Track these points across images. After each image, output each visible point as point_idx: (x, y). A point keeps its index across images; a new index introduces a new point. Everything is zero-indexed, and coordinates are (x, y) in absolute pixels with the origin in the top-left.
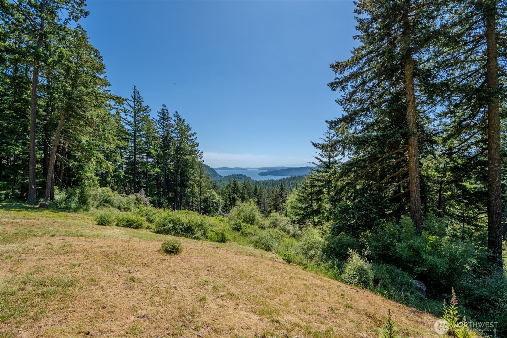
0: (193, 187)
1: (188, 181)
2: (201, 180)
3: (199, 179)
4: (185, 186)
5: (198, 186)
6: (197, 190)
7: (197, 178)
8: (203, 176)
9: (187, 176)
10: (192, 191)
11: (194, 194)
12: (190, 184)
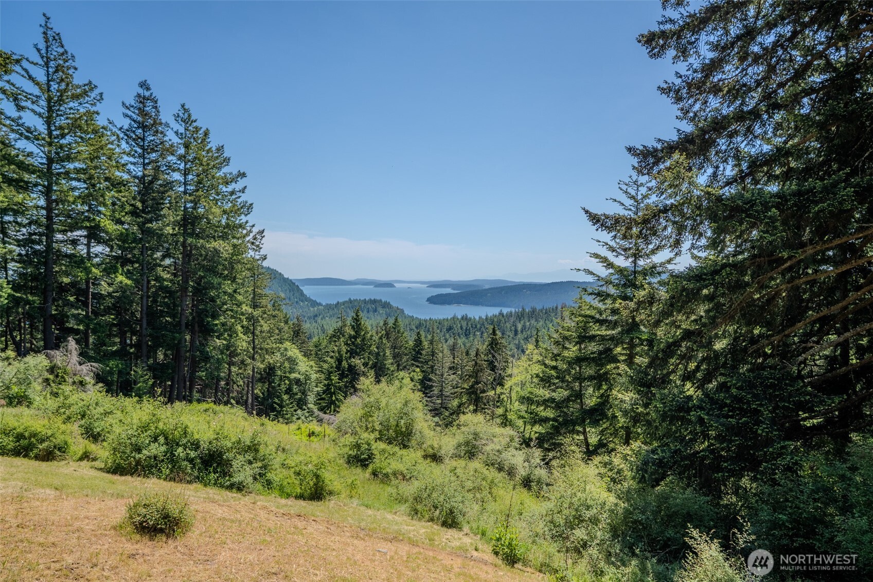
0: (231, 331)
1: (215, 316)
2: (256, 314)
3: (250, 310)
4: (207, 331)
5: (246, 330)
6: (242, 342)
7: (244, 307)
8: (264, 302)
9: (213, 300)
10: (228, 347)
11: (233, 354)
12: (223, 324)
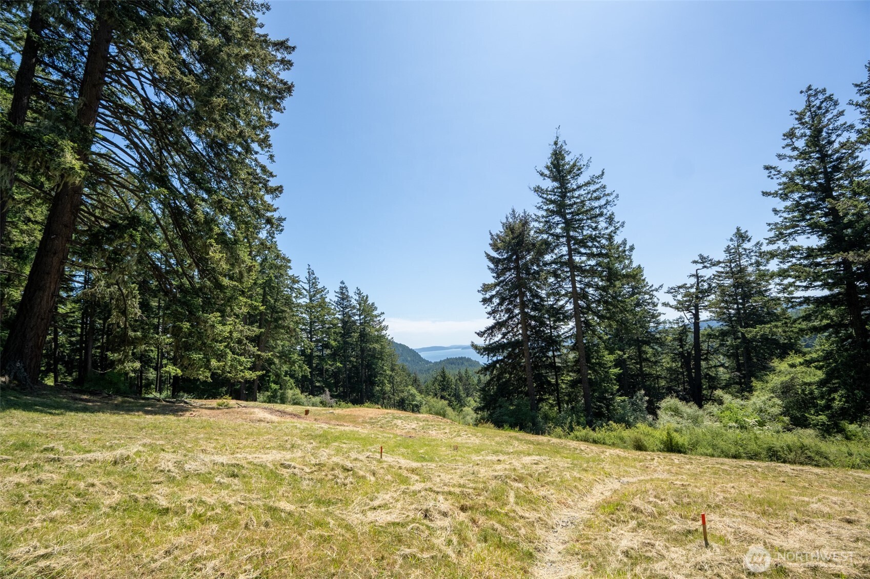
0: (383, 384)
1: (376, 377)
2: (393, 374)
3: (391, 373)
4: (373, 384)
5: (390, 382)
6: (388, 387)
7: (388, 372)
8: (396, 368)
9: (374, 369)
10: (382, 390)
11: (385, 394)
12: (379, 380)
